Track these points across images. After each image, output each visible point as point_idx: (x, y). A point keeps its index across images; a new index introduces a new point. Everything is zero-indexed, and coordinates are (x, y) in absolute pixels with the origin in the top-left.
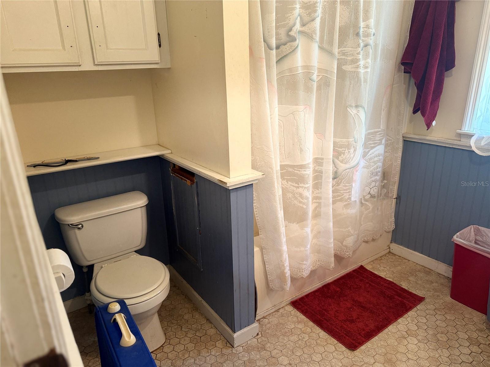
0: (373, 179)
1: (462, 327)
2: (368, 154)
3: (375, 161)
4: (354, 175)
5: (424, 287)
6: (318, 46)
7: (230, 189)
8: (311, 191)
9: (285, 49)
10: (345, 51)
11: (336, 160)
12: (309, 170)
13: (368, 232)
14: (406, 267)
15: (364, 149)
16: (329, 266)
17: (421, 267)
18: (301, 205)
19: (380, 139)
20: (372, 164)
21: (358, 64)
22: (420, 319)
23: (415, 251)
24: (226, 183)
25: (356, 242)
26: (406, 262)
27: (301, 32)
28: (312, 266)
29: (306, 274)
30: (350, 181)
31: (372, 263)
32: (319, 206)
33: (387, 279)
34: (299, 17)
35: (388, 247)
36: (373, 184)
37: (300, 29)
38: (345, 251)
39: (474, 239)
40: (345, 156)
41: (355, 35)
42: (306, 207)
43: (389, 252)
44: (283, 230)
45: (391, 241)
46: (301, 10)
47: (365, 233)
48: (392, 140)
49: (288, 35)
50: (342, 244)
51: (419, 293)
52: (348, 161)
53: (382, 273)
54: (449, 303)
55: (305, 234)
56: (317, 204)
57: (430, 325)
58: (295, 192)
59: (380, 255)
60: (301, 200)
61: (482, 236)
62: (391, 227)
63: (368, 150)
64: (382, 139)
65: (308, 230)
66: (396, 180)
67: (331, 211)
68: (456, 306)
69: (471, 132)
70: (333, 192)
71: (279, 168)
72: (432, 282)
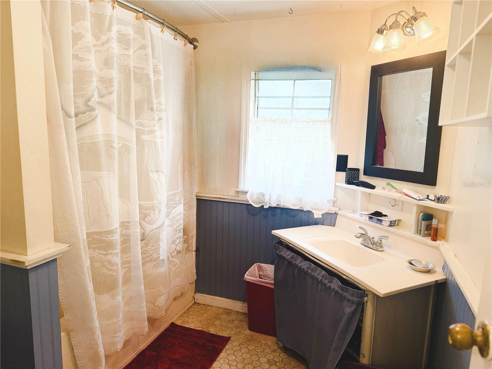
0: (177, 236)
1: (261, 353)
2: (170, 214)
3: (177, 219)
4: (161, 234)
5: (228, 328)
6: (117, 117)
7: (28, 268)
8: (120, 257)
9: (84, 118)
10: (142, 123)
11: (143, 222)
12: (117, 234)
13: (177, 288)
14: (211, 313)
15: (167, 210)
16: (143, 331)
17: (222, 310)
18: (111, 273)
19: (180, 199)
20: (175, 222)
21: (155, 134)
22: (230, 358)
23: (216, 296)
24: (23, 263)
25: (167, 300)
26: (210, 308)
27: (100, 103)
28: (125, 337)
29: (119, 346)
30: (158, 240)
31: (181, 317)
32: (129, 270)
33: (197, 329)
34: (96, 89)
35: (193, 298)
36: (178, 241)
37: (98, 100)
38: (157, 311)
39: (258, 275)
40: (151, 218)
41: (150, 110)
42: (116, 274)
43: (194, 303)
44: (93, 304)
45: (195, 292)
46: (97, 82)
47: (175, 289)
48: (187, 199)
49: (87, 105)
50: (154, 305)
51: (225, 334)
52: (154, 222)
53: (192, 325)
54: (249, 335)
55: (117, 303)
56: (127, 269)
57: (238, 360)
58: (103, 260)
59: (187, 308)
60: (111, 267)
61: (263, 271)
62: (194, 278)
63: (170, 210)
64: (181, 199)
65: (120, 298)
66: (193, 234)
67: (141, 274)
68: (255, 337)
69: (245, 189)
70: (142, 253)
71: (85, 237)
72: (233, 321)
